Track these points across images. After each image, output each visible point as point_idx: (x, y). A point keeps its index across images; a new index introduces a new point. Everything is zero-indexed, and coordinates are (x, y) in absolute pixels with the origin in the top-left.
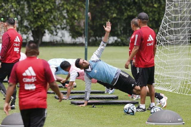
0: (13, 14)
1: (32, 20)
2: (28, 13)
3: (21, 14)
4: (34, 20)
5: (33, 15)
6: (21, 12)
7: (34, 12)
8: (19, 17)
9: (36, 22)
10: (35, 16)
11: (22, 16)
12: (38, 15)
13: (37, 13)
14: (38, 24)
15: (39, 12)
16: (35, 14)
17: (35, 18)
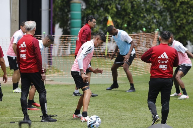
0: (156, 24)
1: (174, 31)
2: (171, 24)
3: (163, 25)
4: (176, 32)
5: (176, 26)
6: (163, 23)
7: (176, 23)
8: (161, 28)
9: (178, 33)
10: (177, 27)
11: (164, 27)
12: (180, 26)
13: (179, 24)
14: (180, 35)
15: (181, 23)
16: (177, 25)
17: (177, 29)
